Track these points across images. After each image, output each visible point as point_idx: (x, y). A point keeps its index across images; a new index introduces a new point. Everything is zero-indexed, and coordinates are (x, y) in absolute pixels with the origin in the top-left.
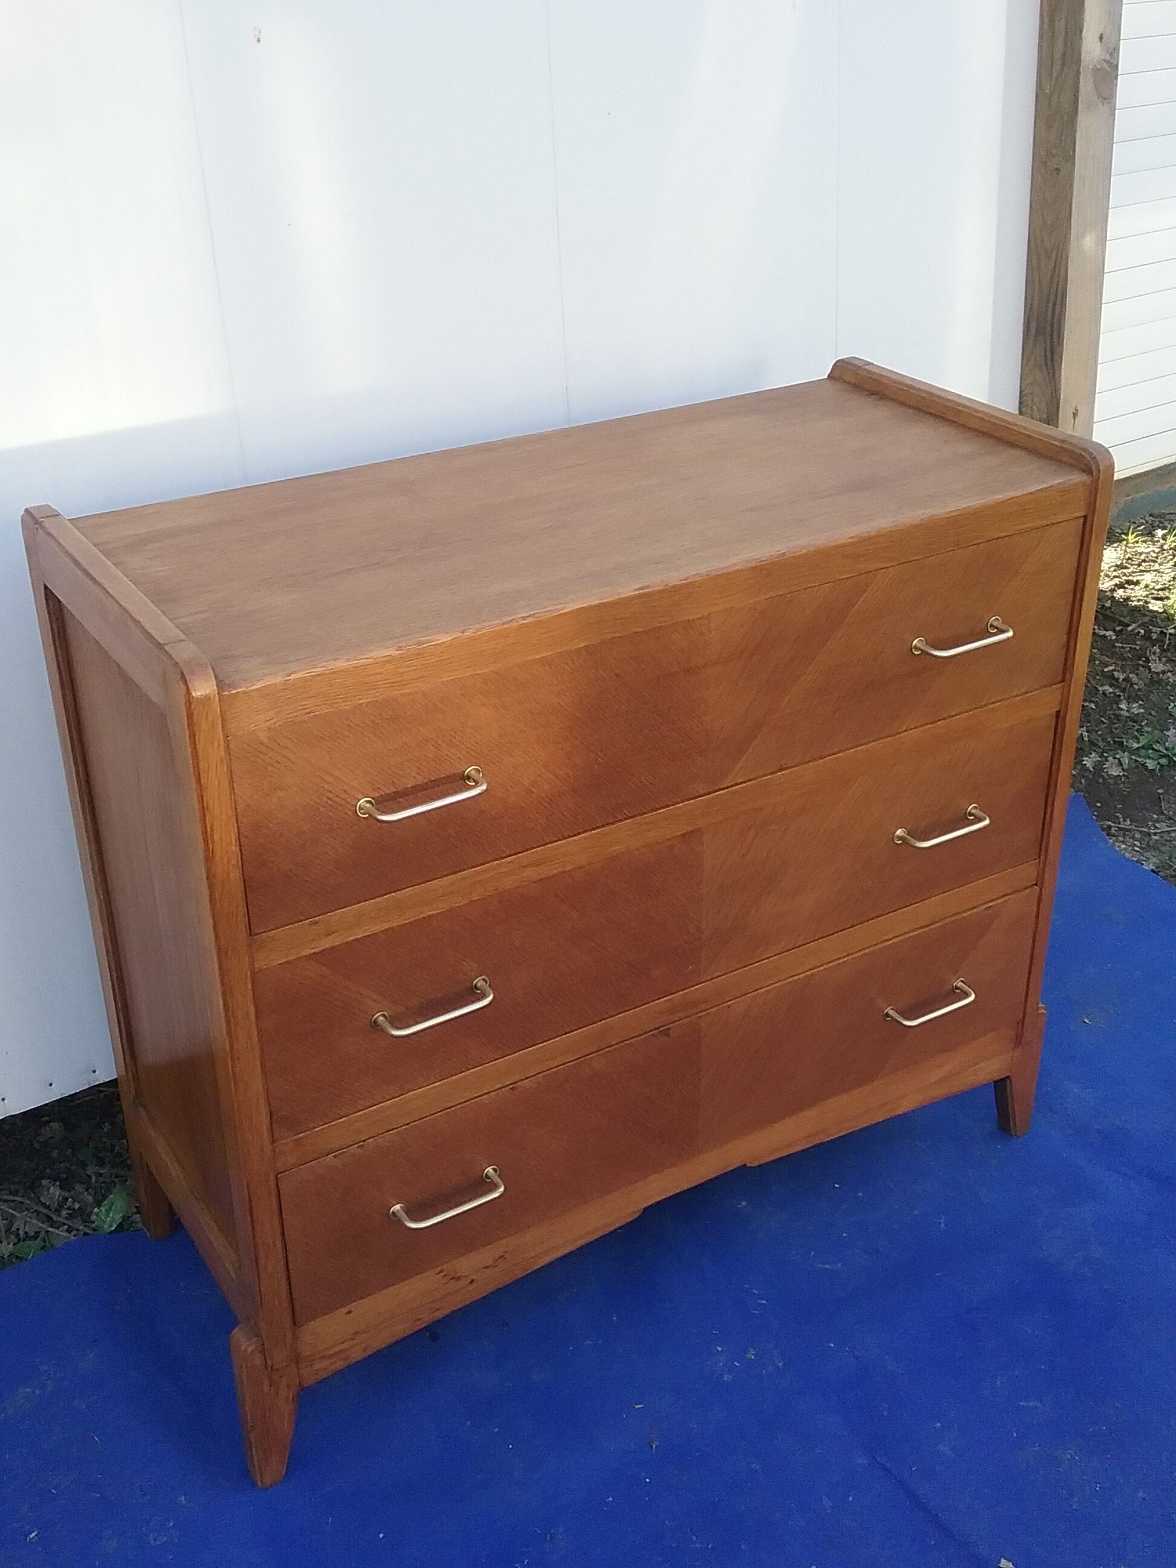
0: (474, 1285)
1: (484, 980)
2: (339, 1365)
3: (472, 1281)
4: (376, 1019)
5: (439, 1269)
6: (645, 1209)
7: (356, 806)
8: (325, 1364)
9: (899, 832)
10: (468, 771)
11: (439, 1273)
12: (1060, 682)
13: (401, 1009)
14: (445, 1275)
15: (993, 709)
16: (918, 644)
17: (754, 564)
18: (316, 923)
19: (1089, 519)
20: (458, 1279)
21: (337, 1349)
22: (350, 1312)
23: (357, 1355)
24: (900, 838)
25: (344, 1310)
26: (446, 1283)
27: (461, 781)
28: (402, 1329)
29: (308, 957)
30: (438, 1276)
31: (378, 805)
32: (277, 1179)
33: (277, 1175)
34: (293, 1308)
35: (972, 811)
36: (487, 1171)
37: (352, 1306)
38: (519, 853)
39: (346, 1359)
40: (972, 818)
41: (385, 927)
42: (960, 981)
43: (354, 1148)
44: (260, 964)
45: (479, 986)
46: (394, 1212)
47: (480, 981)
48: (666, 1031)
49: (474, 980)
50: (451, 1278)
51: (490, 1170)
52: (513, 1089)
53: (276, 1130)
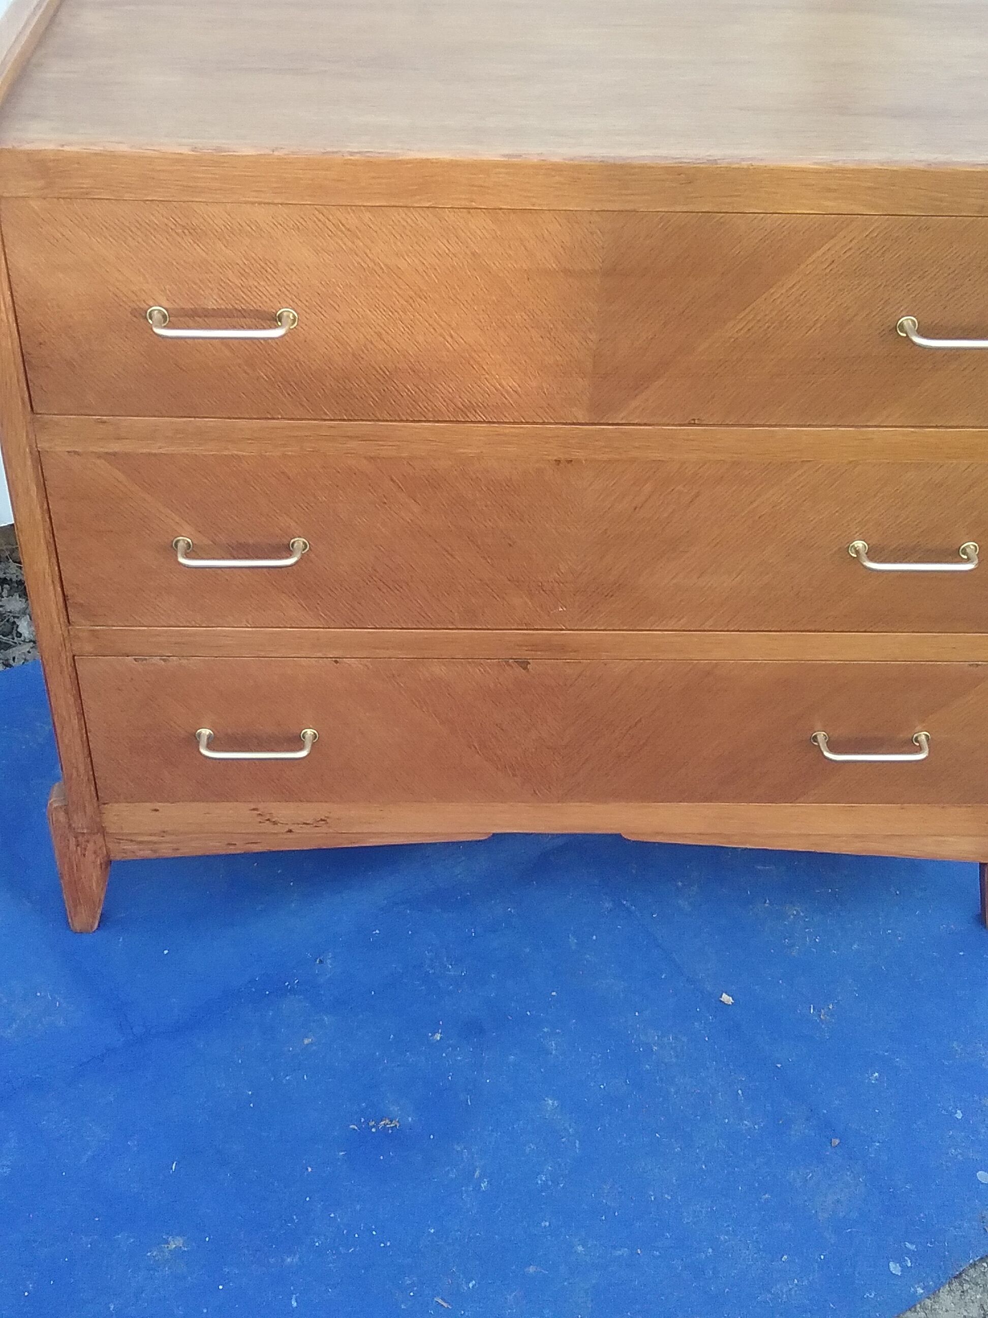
0: (290, 835)
1: (304, 543)
2: (147, 853)
3: (290, 831)
4: (175, 544)
5: (253, 806)
6: (494, 834)
7: (146, 313)
8: (133, 847)
9: (859, 544)
10: (279, 312)
11: (254, 809)
13: (207, 541)
14: (260, 814)
16: (906, 324)
18: (103, 422)
20: (275, 823)
21: (146, 838)
22: (156, 810)
23: (166, 851)
24: (856, 551)
25: (150, 806)
26: (260, 822)
27: (274, 320)
28: (216, 846)
29: (99, 456)
30: (253, 812)
31: (164, 316)
32: (74, 660)
33: (74, 656)
34: (95, 783)
35: (968, 550)
36: (306, 732)
37: (157, 805)
38: (344, 420)
39: (155, 851)
40: (965, 557)
41: (184, 450)
42: (922, 737)
43: (156, 660)
44: (43, 445)
45: (295, 545)
46: (200, 734)
47: (299, 542)
48: (524, 664)
49: (292, 539)
50: (266, 818)
51: (310, 732)
52: (336, 662)
53: (70, 613)
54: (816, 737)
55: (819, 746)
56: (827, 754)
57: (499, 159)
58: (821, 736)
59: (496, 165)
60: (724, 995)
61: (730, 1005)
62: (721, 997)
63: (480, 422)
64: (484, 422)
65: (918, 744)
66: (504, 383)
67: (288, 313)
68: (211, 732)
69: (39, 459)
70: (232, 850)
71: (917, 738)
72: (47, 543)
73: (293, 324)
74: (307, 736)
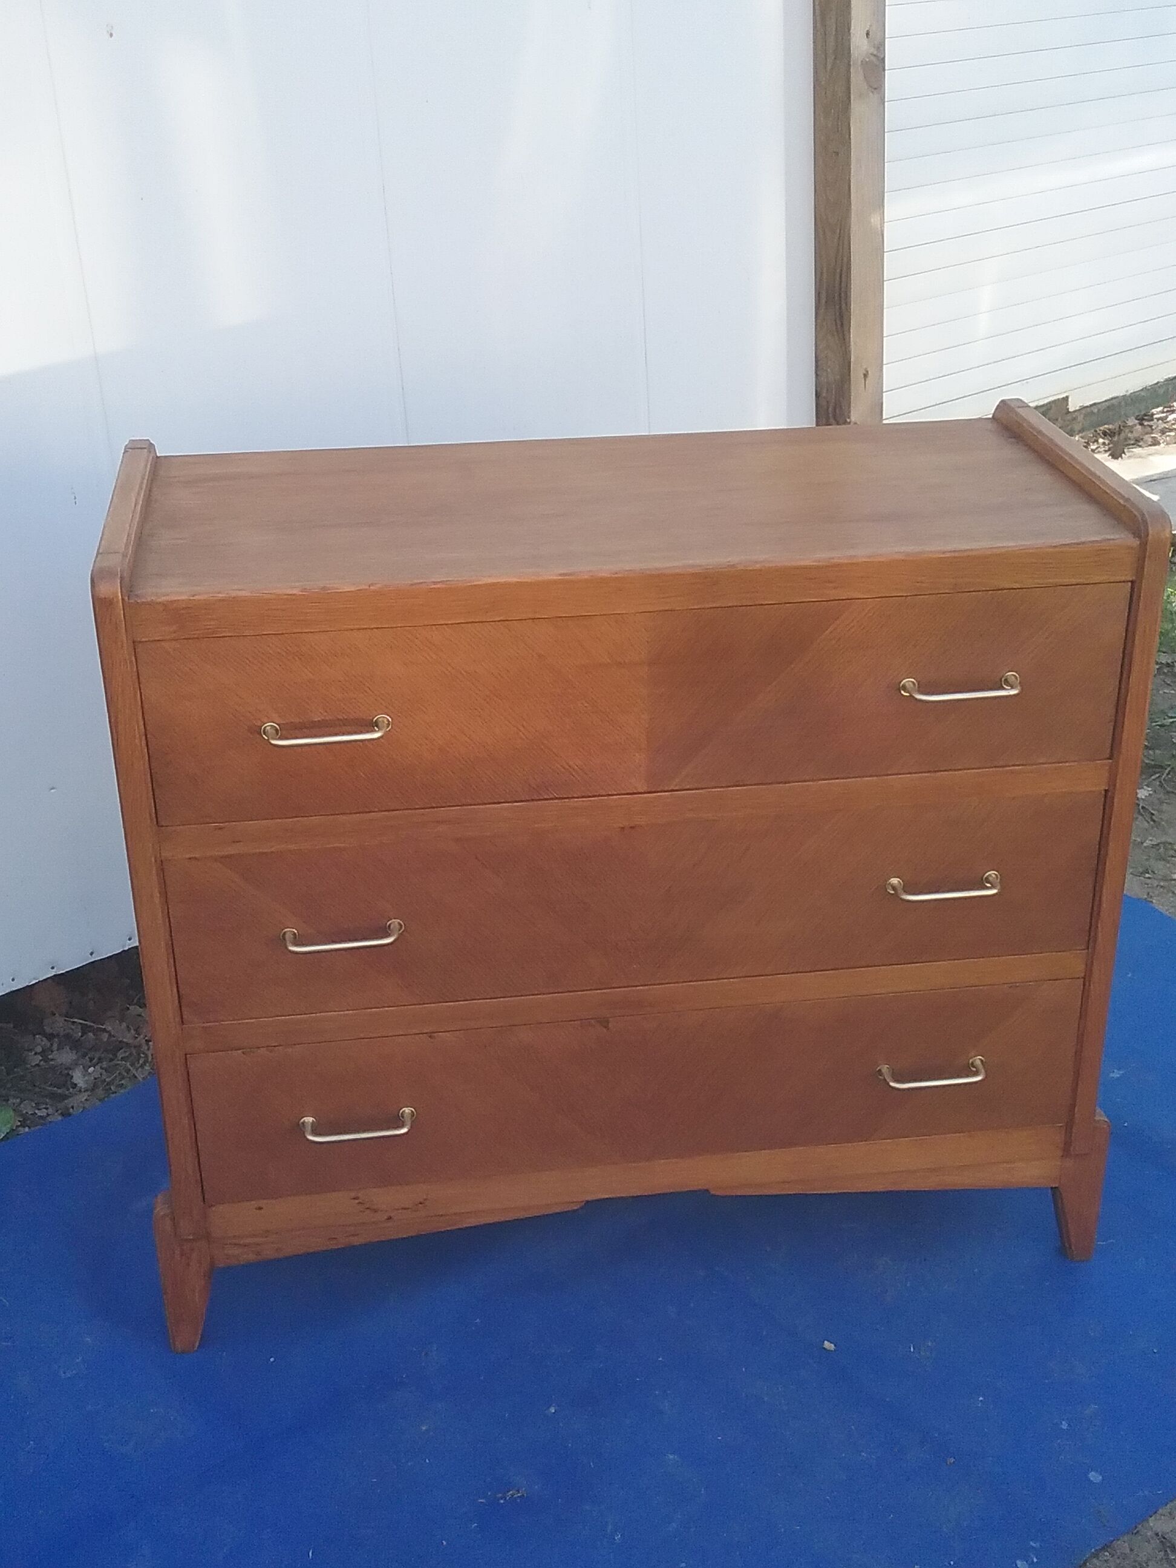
0: (390, 1224)
1: (399, 924)
2: (251, 1257)
3: (390, 1218)
4: (285, 933)
5: (353, 1194)
6: (588, 1202)
7: (261, 728)
8: (236, 1251)
9: (895, 881)
10: (375, 719)
11: (354, 1198)
12: (1105, 759)
13: (311, 930)
14: (360, 1203)
15: (1012, 772)
16: (907, 684)
17: (697, 570)
18: (221, 829)
19: (1136, 585)
20: (376, 1211)
21: (248, 1241)
22: (260, 1208)
23: (269, 1253)
24: (894, 888)
25: (254, 1204)
26: (362, 1211)
27: (372, 726)
28: (317, 1243)
29: (216, 859)
30: (352, 1201)
31: (277, 730)
32: (186, 1059)
33: (186, 1054)
34: (202, 1186)
35: (990, 878)
36: (404, 1111)
37: (262, 1203)
38: (434, 808)
39: (258, 1253)
40: (988, 885)
41: (292, 847)
42: (978, 1060)
43: (262, 1051)
44: (166, 854)
45: (392, 927)
46: (303, 1123)
47: (395, 922)
48: (604, 1022)
49: (389, 921)
50: (367, 1207)
51: (407, 1110)
52: (430, 1037)
53: (185, 1013)
54: (880, 1070)
55: (885, 1080)
56: (892, 1084)
57: (555, 578)
58: (885, 1069)
59: (555, 582)
60: (826, 1342)
61: (832, 1351)
62: (823, 1344)
63: (552, 799)
64: (557, 798)
65: (974, 1069)
66: (571, 763)
67: (383, 718)
68: (314, 1120)
69: (162, 866)
70: (333, 1246)
71: (972, 1063)
72: (167, 944)
73: (388, 727)
74: (405, 1116)
